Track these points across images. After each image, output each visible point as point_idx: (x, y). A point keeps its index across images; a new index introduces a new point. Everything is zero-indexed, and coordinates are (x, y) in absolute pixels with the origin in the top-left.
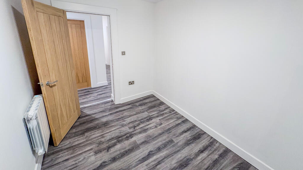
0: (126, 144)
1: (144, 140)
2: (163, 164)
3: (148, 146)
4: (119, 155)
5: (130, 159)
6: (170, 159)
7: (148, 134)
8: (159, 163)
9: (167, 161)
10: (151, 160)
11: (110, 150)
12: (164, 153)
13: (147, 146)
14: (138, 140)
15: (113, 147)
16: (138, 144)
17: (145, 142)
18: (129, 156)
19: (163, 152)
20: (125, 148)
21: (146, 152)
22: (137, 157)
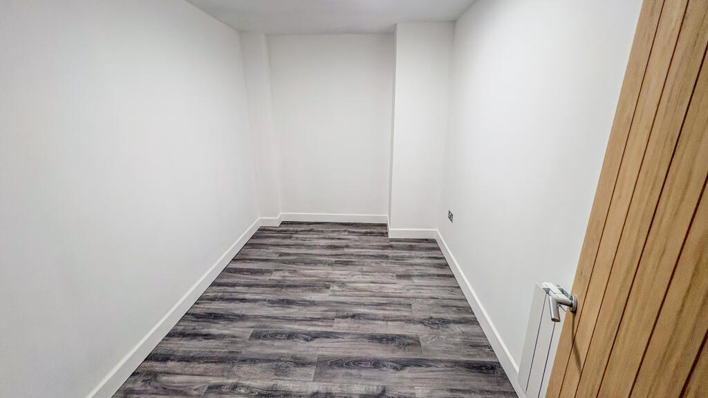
0: (338, 385)
1: (297, 369)
2: (308, 316)
3: (304, 351)
4: (365, 368)
5: (348, 348)
6: (291, 316)
7: (276, 377)
8: (312, 319)
9: (300, 316)
10: (319, 329)
11: (377, 389)
12: (291, 326)
13: (304, 353)
14: (308, 375)
15: (371, 393)
16: (317, 367)
17: (300, 362)
18: (347, 355)
19: (291, 328)
20: (347, 374)
21: (315, 343)
22: (336, 345)
